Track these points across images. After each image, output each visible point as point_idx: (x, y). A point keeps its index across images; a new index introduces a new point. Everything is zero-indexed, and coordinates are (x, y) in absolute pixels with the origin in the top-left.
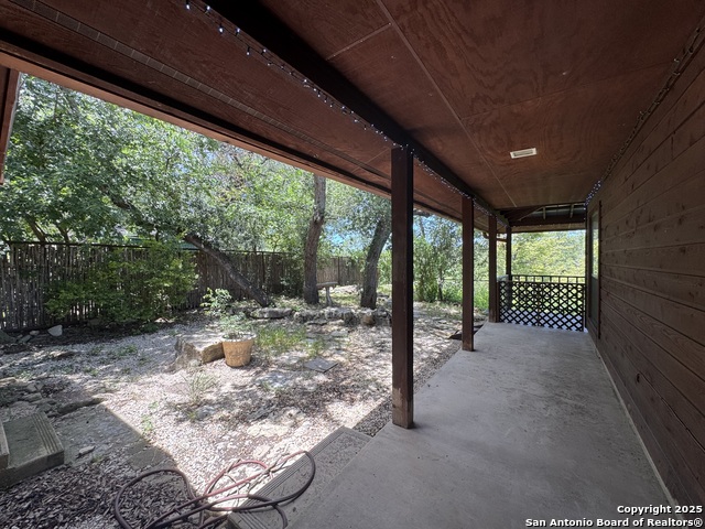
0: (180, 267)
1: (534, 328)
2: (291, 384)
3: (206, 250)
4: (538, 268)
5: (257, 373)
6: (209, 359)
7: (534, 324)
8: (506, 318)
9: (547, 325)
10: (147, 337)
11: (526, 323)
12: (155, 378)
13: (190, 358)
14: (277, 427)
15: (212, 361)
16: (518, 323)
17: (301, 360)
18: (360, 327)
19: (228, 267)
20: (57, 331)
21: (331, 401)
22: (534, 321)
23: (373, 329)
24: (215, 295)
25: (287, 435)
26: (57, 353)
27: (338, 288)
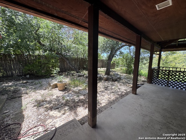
0: (54, 61)
1: (165, 87)
2: (72, 98)
3: (62, 57)
4: (173, 64)
5: (65, 93)
6: (54, 87)
7: (165, 86)
8: (154, 82)
9: (171, 87)
10: (47, 79)
11: (162, 85)
12: (40, 91)
13: (50, 87)
14: (59, 113)
15: (55, 88)
16: (159, 84)
17: (80, 90)
18: (103, 81)
19: (68, 62)
20: (28, 76)
21: (80, 106)
22: (166, 84)
23: (107, 82)
24: (55, 70)
25: (60, 117)
26: (25, 82)
27: (102, 68)
